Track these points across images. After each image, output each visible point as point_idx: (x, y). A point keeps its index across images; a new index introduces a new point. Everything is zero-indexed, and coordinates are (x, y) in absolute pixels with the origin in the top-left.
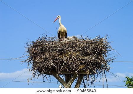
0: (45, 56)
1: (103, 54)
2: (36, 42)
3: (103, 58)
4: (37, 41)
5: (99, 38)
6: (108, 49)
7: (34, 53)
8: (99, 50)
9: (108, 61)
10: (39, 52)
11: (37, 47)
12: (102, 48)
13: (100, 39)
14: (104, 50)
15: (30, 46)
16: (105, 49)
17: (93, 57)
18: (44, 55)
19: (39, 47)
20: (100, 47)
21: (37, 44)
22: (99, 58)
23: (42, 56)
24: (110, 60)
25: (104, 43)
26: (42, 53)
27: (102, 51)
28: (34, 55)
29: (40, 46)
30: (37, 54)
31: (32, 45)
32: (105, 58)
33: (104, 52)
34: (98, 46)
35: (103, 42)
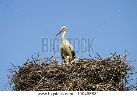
0: (37, 87)
1: (123, 80)
2: (23, 67)
3: (123, 85)
4: (25, 64)
7: (20, 83)
8: (115, 74)
9: (130, 89)
10: (29, 82)
11: (25, 74)
12: (120, 71)
13: (116, 58)
14: (123, 73)
15: (15, 73)
16: (125, 71)
17: (108, 84)
18: (36, 85)
19: (28, 74)
20: (116, 69)
21: (25, 69)
22: (117, 85)
23: (33, 87)
24: (132, 87)
26: (33, 82)
27: (120, 74)
28: (21, 86)
29: (29, 72)
30: (25, 85)
31: (18, 72)
32: (124, 85)
33: (124, 76)
34: (114, 67)
35: (121, 62)
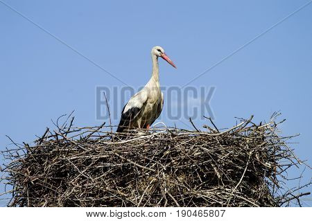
0: (67, 194)
1: (267, 179)
2: (35, 145)
3: (267, 192)
4: (41, 140)
5: (249, 125)
6: (281, 162)
7: (29, 182)
9: (283, 200)
10: (48, 180)
11: (41, 162)
12: (261, 159)
13: (253, 128)
14: (268, 165)
15: (16, 160)
16: (273, 161)
17: (234, 190)
18: (65, 188)
19: (48, 163)
20: (253, 156)
21: (39, 152)
22: (254, 191)
23: (57, 195)
24: (290, 196)
25: (267, 140)
26: (59, 181)
27: (260, 167)
28: (31, 190)
29: (50, 158)
30: (39, 188)
31: (23, 158)
32: (271, 191)
33: (270, 170)
34: (249, 151)
35: (264, 138)
